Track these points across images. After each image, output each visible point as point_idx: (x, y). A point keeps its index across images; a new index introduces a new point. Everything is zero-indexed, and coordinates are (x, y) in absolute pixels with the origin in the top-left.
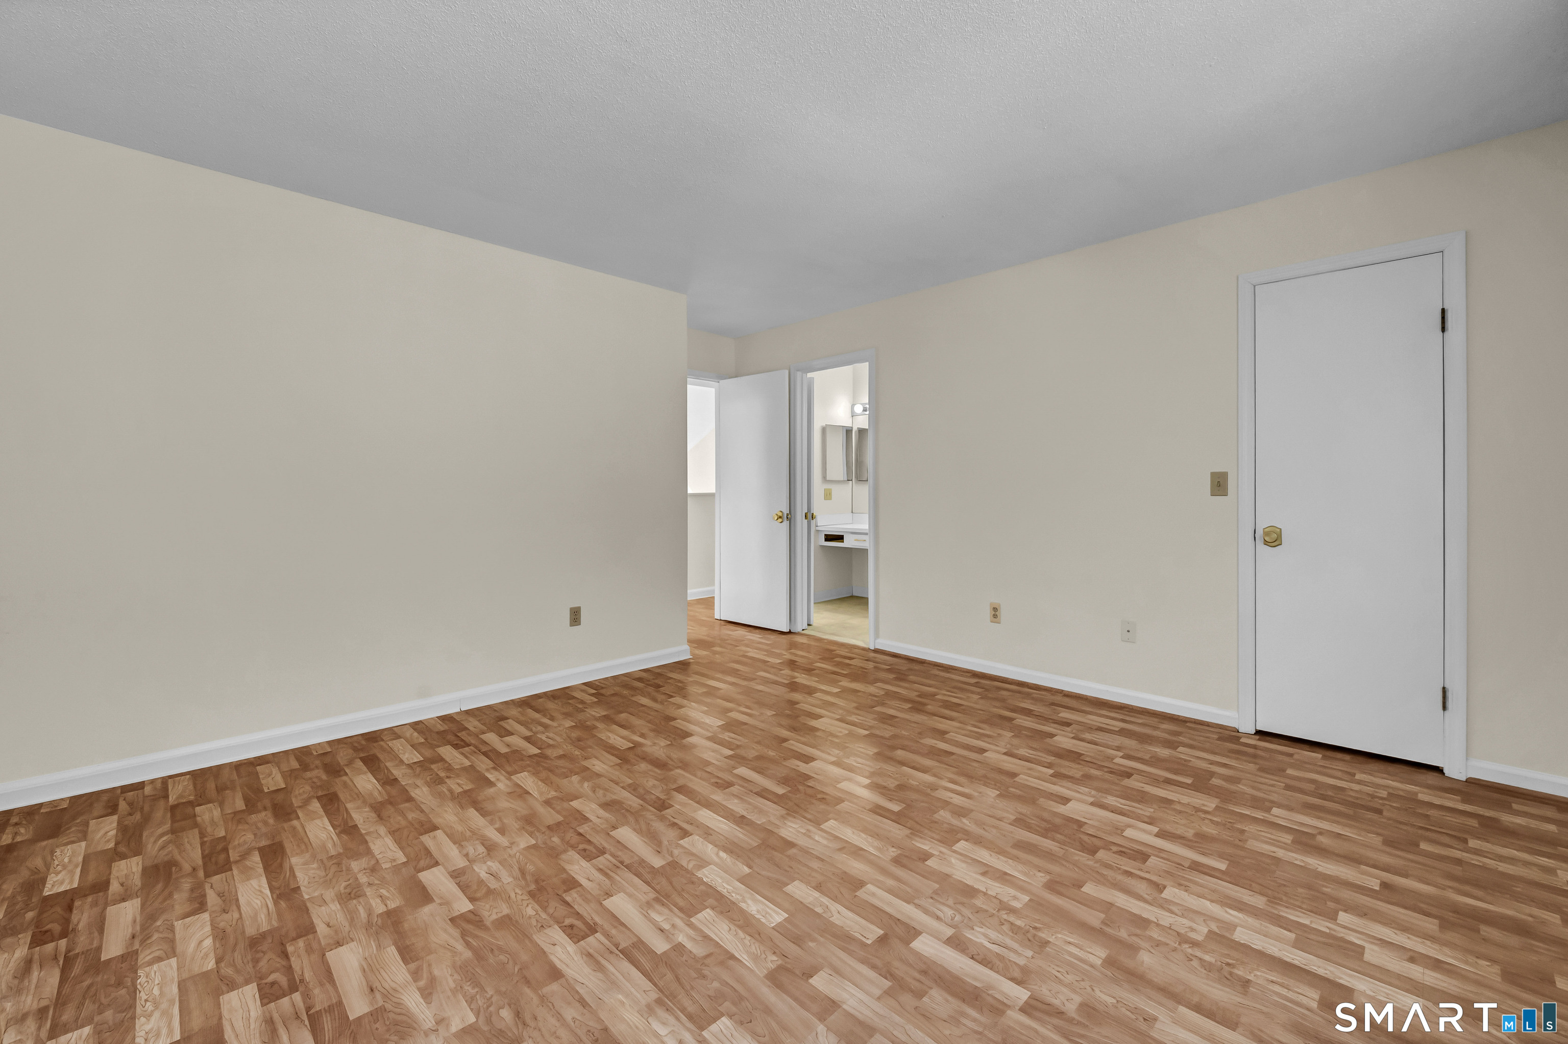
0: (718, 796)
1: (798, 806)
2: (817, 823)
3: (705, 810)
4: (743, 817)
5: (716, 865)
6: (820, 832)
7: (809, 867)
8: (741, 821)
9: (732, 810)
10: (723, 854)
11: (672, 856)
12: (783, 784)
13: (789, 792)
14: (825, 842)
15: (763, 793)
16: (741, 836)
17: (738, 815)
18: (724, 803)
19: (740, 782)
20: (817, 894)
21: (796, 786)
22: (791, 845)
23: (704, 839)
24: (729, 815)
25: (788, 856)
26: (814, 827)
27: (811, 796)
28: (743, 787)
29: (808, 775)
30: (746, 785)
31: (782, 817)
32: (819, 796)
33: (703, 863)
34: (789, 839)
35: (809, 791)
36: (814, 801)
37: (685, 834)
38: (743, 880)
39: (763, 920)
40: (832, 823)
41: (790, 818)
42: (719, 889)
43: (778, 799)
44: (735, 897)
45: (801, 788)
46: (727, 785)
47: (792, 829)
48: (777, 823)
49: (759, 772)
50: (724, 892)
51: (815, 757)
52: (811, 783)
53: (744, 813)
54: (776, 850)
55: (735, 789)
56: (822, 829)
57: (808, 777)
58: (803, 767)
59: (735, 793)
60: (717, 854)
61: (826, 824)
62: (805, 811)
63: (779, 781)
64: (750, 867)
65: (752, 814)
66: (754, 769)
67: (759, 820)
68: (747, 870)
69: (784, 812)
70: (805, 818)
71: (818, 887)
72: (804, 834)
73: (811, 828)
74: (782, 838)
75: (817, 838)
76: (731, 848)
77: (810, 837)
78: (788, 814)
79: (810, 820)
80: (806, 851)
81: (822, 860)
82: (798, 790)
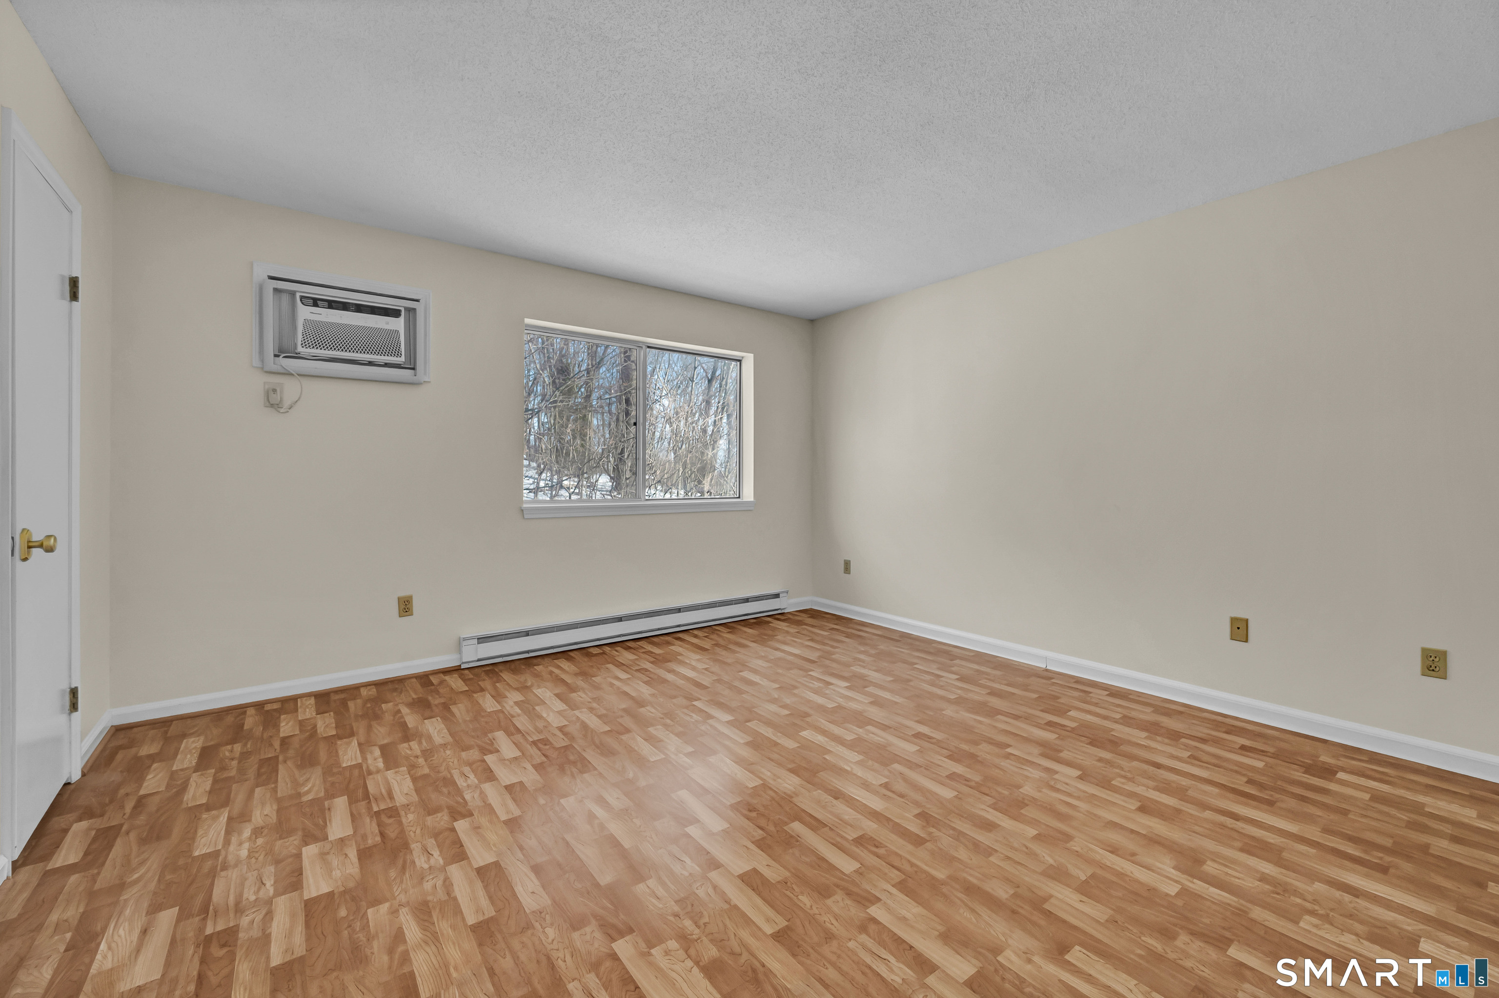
0: (870, 826)
1: (780, 806)
2: (765, 786)
3: (878, 810)
4: (836, 798)
5: (851, 762)
6: (765, 778)
7: (780, 755)
8: (837, 795)
9: (848, 807)
10: (848, 769)
11: (888, 770)
12: (792, 837)
13: (786, 824)
14: (763, 770)
15: (816, 825)
16: (834, 780)
17: (840, 800)
18: (859, 816)
19: (844, 843)
20: (779, 741)
21: (778, 831)
22: (792, 771)
23: (867, 781)
24: (850, 801)
25: (795, 763)
26: (769, 783)
27: (763, 815)
28: (842, 837)
29: (759, 847)
30: (839, 839)
31: (797, 795)
32: (754, 814)
33: (859, 763)
34: (792, 775)
35: (763, 822)
36: (762, 809)
37: (886, 786)
38: (829, 752)
39: (814, 733)
40: (751, 785)
41: (789, 792)
42: (844, 748)
43: (800, 816)
44: (833, 744)
45: (771, 828)
46: (861, 841)
47: (789, 783)
48: (802, 789)
49: (823, 859)
50: (840, 746)
51: (739, 882)
52: (758, 834)
53: (835, 802)
54: (804, 767)
55: (852, 835)
56: (762, 780)
57: (760, 844)
58: (762, 863)
59: (849, 827)
60: (852, 768)
61: (757, 784)
62: (773, 799)
63: (797, 841)
64: (825, 758)
65: (826, 800)
66: (832, 868)
67: (819, 793)
68: (827, 757)
69: (795, 800)
70: (775, 792)
71: (776, 744)
72: (779, 778)
73: (771, 782)
74: (799, 776)
75: (769, 774)
76: (840, 772)
77: (775, 775)
78: (792, 797)
79: (771, 789)
80: (780, 765)
81: (769, 759)
82: (775, 825)
